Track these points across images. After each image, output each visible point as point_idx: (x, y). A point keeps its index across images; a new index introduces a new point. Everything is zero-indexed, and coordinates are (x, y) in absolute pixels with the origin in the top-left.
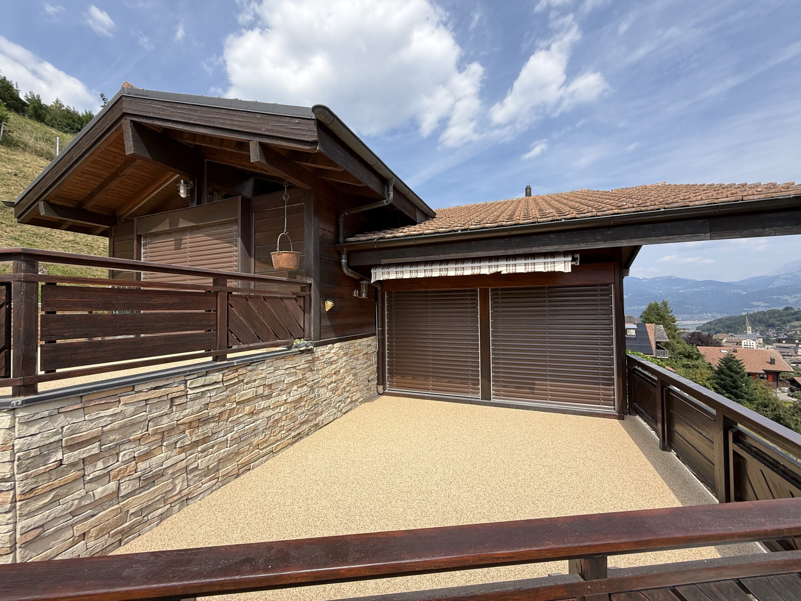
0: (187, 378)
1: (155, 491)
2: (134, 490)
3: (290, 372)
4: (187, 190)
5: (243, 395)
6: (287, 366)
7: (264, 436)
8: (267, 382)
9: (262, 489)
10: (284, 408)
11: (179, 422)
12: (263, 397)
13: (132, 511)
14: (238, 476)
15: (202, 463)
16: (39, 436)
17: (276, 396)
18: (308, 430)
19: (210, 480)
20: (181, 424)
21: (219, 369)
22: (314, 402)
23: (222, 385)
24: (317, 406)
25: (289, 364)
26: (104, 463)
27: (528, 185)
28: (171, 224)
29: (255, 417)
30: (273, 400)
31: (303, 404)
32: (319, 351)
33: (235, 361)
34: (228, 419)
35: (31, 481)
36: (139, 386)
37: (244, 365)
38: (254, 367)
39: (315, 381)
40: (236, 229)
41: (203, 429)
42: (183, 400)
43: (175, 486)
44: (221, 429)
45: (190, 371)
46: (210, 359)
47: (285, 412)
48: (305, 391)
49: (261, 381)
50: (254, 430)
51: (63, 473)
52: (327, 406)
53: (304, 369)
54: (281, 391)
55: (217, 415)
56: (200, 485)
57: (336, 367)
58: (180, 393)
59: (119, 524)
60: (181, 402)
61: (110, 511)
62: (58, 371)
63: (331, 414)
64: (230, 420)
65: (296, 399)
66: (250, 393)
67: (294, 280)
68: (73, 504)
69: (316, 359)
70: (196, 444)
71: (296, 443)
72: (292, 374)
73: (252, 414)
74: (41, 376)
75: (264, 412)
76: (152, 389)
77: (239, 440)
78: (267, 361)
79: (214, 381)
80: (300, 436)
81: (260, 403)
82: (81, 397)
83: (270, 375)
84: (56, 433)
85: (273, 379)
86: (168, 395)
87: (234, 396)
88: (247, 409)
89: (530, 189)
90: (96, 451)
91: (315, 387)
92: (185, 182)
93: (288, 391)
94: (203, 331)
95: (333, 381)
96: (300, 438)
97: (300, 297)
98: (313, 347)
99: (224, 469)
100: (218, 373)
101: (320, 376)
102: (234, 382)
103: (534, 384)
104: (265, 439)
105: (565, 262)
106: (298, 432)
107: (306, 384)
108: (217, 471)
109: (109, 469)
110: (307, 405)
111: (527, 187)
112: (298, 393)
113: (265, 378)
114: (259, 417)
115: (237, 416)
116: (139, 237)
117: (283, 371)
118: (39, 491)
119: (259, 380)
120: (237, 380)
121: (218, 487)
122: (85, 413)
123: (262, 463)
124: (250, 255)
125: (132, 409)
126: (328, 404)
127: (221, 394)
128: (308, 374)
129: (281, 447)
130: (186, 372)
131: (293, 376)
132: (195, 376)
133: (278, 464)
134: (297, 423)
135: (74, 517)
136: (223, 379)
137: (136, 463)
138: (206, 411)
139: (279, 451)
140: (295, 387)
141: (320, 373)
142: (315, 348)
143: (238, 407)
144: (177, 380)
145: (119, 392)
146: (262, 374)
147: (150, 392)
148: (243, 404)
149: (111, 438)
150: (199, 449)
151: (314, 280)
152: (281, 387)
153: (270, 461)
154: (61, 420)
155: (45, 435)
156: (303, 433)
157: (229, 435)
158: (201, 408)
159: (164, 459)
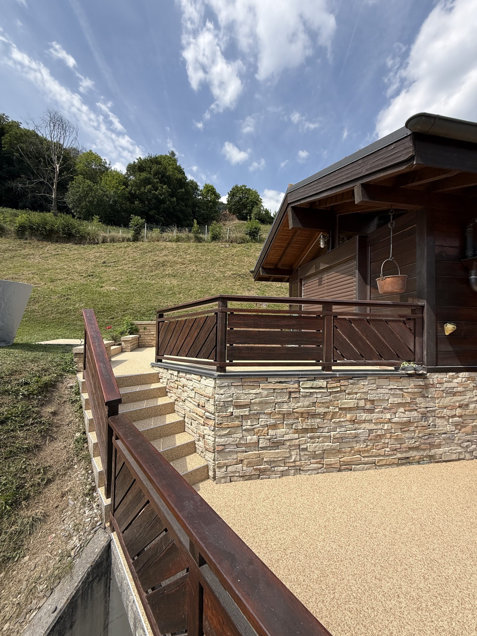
0: (300, 380)
1: (278, 453)
2: (267, 447)
3: (396, 392)
4: (325, 241)
5: (344, 403)
6: (392, 387)
7: (365, 446)
8: (369, 397)
9: (356, 494)
10: (388, 426)
11: (294, 410)
12: (364, 409)
13: (265, 460)
14: (340, 471)
15: (311, 447)
16: (224, 395)
17: (378, 412)
18: (420, 458)
19: (316, 463)
20: (296, 412)
21: (324, 378)
22: (428, 431)
23: (326, 391)
24: (432, 436)
25: (394, 385)
26: (251, 422)
28: (316, 268)
29: (356, 425)
30: (375, 416)
31: (412, 428)
32: (435, 378)
33: (338, 373)
34: (331, 420)
35: (220, 419)
36: (270, 379)
37: (346, 378)
38: (356, 381)
39: (428, 409)
40: (355, 263)
41: (311, 421)
42: (297, 395)
43: (291, 456)
44: (325, 425)
45: (302, 375)
46: (320, 368)
47: (390, 431)
48: (414, 416)
49: (363, 395)
50: (356, 437)
51: (233, 420)
52: (448, 441)
53: (414, 393)
54: (385, 408)
55: (322, 414)
56: (309, 463)
57: (462, 400)
58: (295, 389)
59: (259, 464)
60: (296, 396)
61: (254, 453)
62: (234, 361)
63: (455, 451)
64: (333, 421)
65: (403, 422)
66: (351, 403)
67: (406, 303)
68: (236, 440)
69: (430, 386)
70: (305, 431)
71: (403, 467)
72: (398, 396)
73: (353, 421)
74: (228, 363)
75: (366, 424)
76: (277, 382)
77: (341, 439)
78: (369, 378)
79: (319, 386)
80: (408, 460)
81: (362, 414)
82: (242, 378)
83: (372, 392)
84: (230, 397)
85: (375, 396)
86: (287, 388)
87: (336, 402)
88: (349, 416)
90: (247, 413)
91: (429, 415)
92: (323, 237)
93: (393, 411)
94: (315, 346)
95: (457, 414)
96: (409, 463)
97: (410, 319)
98: (425, 372)
99: (328, 460)
100: (323, 381)
101: (437, 405)
102: (337, 390)
104: (366, 449)
106: (404, 455)
107: (416, 410)
108: (323, 458)
109: (254, 427)
110: (417, 431)
112: (405, 416)
113: (367, 393)
114: (361, 426)
115: (339, 420)
116: (301, 280)
117: (387, 391)
118: (223, 425)
119: (360, 394)
120: (339, 389)
121: (322, 471)
122: (243, 389)
123: (363, 470)
124: (366, 283)
125: (265, 393)
126: (449, 438)
127: (326, 398)
128: (419, 400)
129: (384, 462)
130: (299, 375)
131: (399, 397)
132: (306, 379)
133: (378, 478)
134: (403, 446)
135: (237, 447)
136: (327, 386)
137: (268, 429)
138: (314, 408)
139: (382, 465)
140: (402, 410)
141: (437, 401)
142: (428, 374)
143: (340, 412)
144: (293, 380)
145: (259, 380)
146: (363, 389)
147: (276, 384)
148: (345, 411)
149: (255, 408)
150: (309, 435)
151: (428, 302)
152: (385, 405)
153: (372, 472)
154: (233, 389)
155: (226, 396)
156: (412, 458)
157: (332, 433)
158: (310, 404)
159: (284, 433)
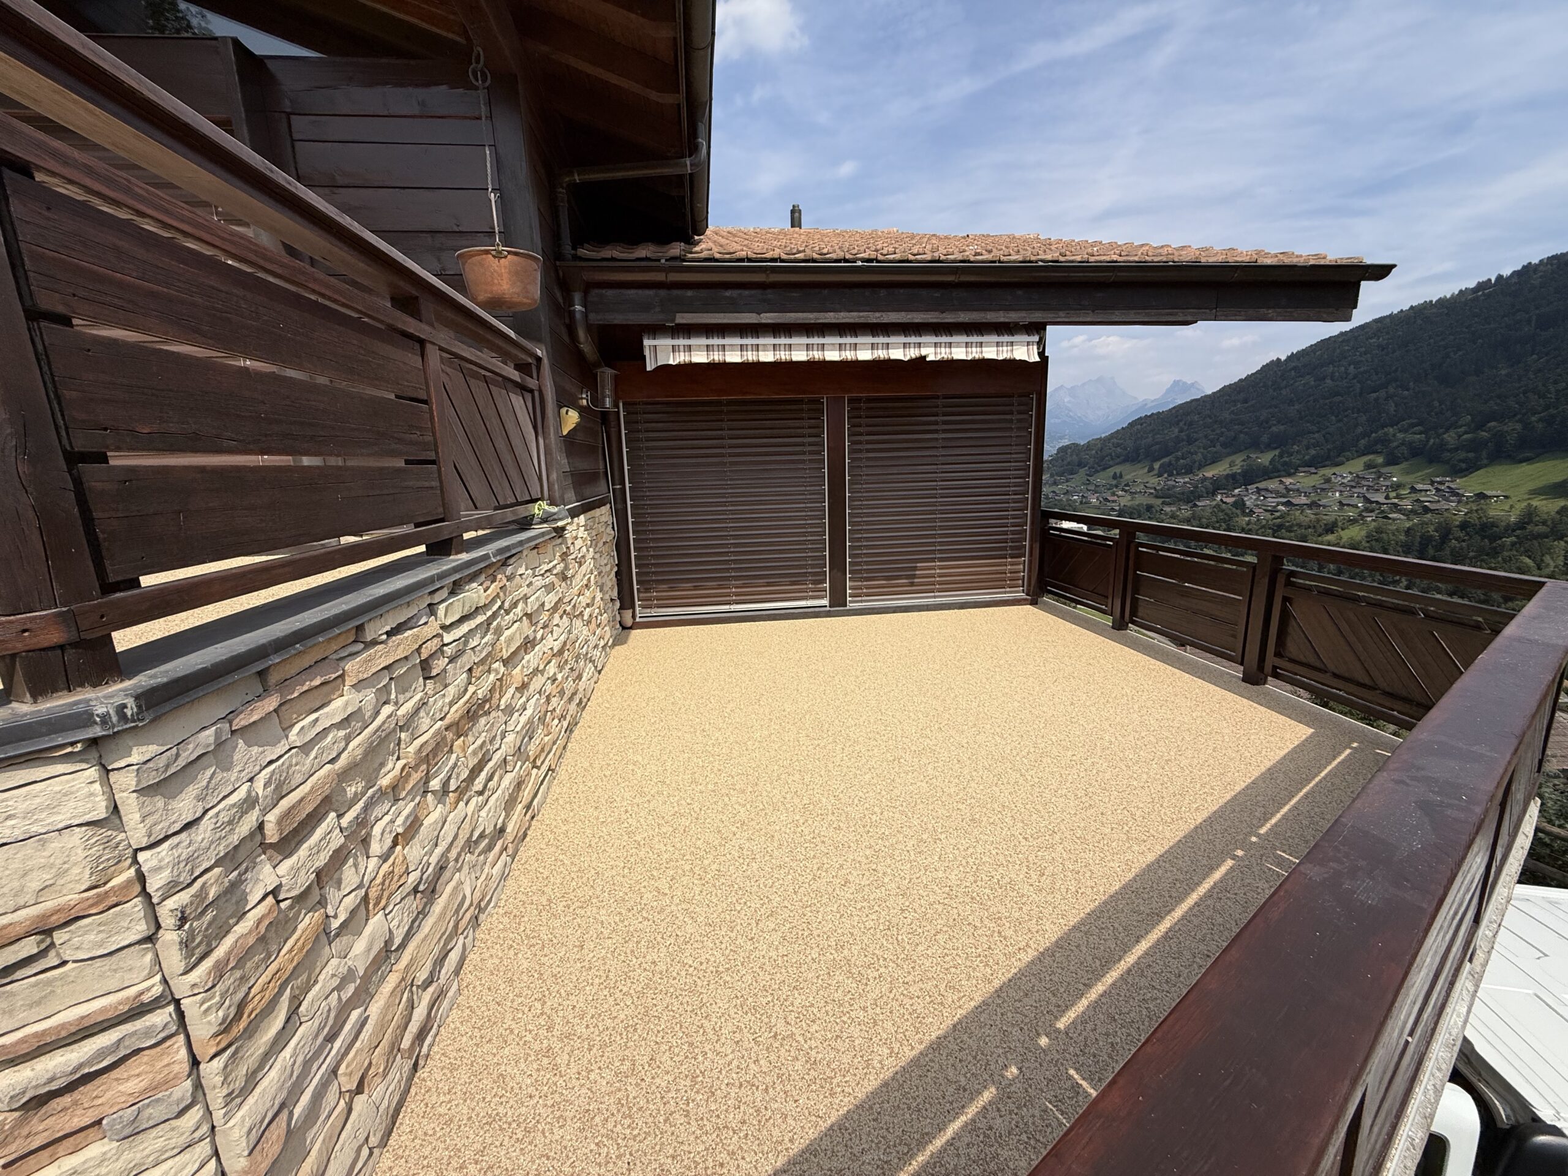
0: (434, 599)
2: (412, 924)
5: (507, 642)
7: (539, 736)
10: (552, 667)
11: (444, 724)
16: (207, 823)
17: (540, 642)
18: (576, 714)
20: (448, 728)
21: (471, 575)
23: (484, 617)
25: (544, 563)
26: (354, 869)
27: (796, 204)
30: (539, 652)
35: (232, 980)
36: (372, 626)
39: (572, 603)
42: (441, 662)
48: (566, 626)
54: (543, 627)
57: (586, 572)
58: (436, 641)
60: (439, 668)
62: (148, 581)
69: (568, 550)
70: (472, 774)
71: (569, 745)
76: (392, 633)
79: (474, 606)
80: (570, 728)
84: (245, 805)
86: (418, 648)
87: (499, 645)
88: (516, 676)
89: (800, 211)
93: (551, 627)
95: (587, 602)
96: (571, 733)
100: (474, 585)
101: (575, 592)
102: (496, 606)
103: (915, 569)
105: (1028, 344)
106: (567, 719)
107: (565, 611)
111: (794, 206)
112: (560, 631)
114: (530, 692)
115: (508, 695)
117: (540, 581)
118: (256, 1004)
119: (521, 602)
120: (499, 602)
122: (285, 726)
127: (484, 641)
129: (557, 756)
130: (433, 580)
132: (445, 592)
136: (483, 598)
141: (574, 583)
143: (506, 672)
144: (421, 607)
147: (390, 642)
148: (511, 665)
149: (352, 791)
150: (477, 786)
151: (546, 350)
152: (542, 619)
154: (242, 757)
155: (221, 817)
156: (571, 721)
